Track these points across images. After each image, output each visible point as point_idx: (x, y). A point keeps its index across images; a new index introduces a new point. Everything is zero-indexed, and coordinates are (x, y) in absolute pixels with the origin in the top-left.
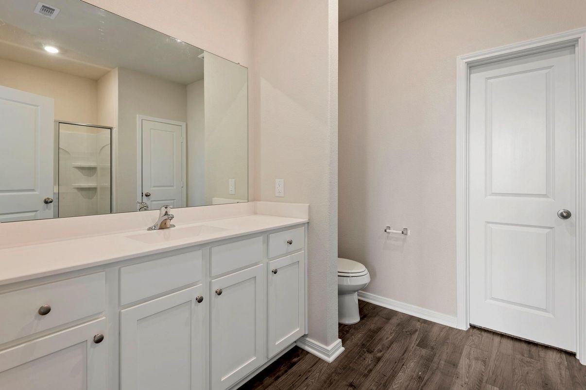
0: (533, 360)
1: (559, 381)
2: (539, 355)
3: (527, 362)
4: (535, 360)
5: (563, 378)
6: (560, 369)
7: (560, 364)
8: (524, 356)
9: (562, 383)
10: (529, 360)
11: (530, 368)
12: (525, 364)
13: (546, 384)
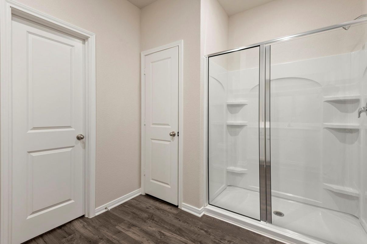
0: (73, 235)
1: (92, 235)
2: (72, 230)
3: (71, 239)
4: (73, 234)
5: (92, 231)
6: (86, 228)
7: (84, 226)
8: (66, 237)
9: (94, 234)
10: (70, 237)
11: (75, 241)
12: (71, 241)
13: (90, 241)
